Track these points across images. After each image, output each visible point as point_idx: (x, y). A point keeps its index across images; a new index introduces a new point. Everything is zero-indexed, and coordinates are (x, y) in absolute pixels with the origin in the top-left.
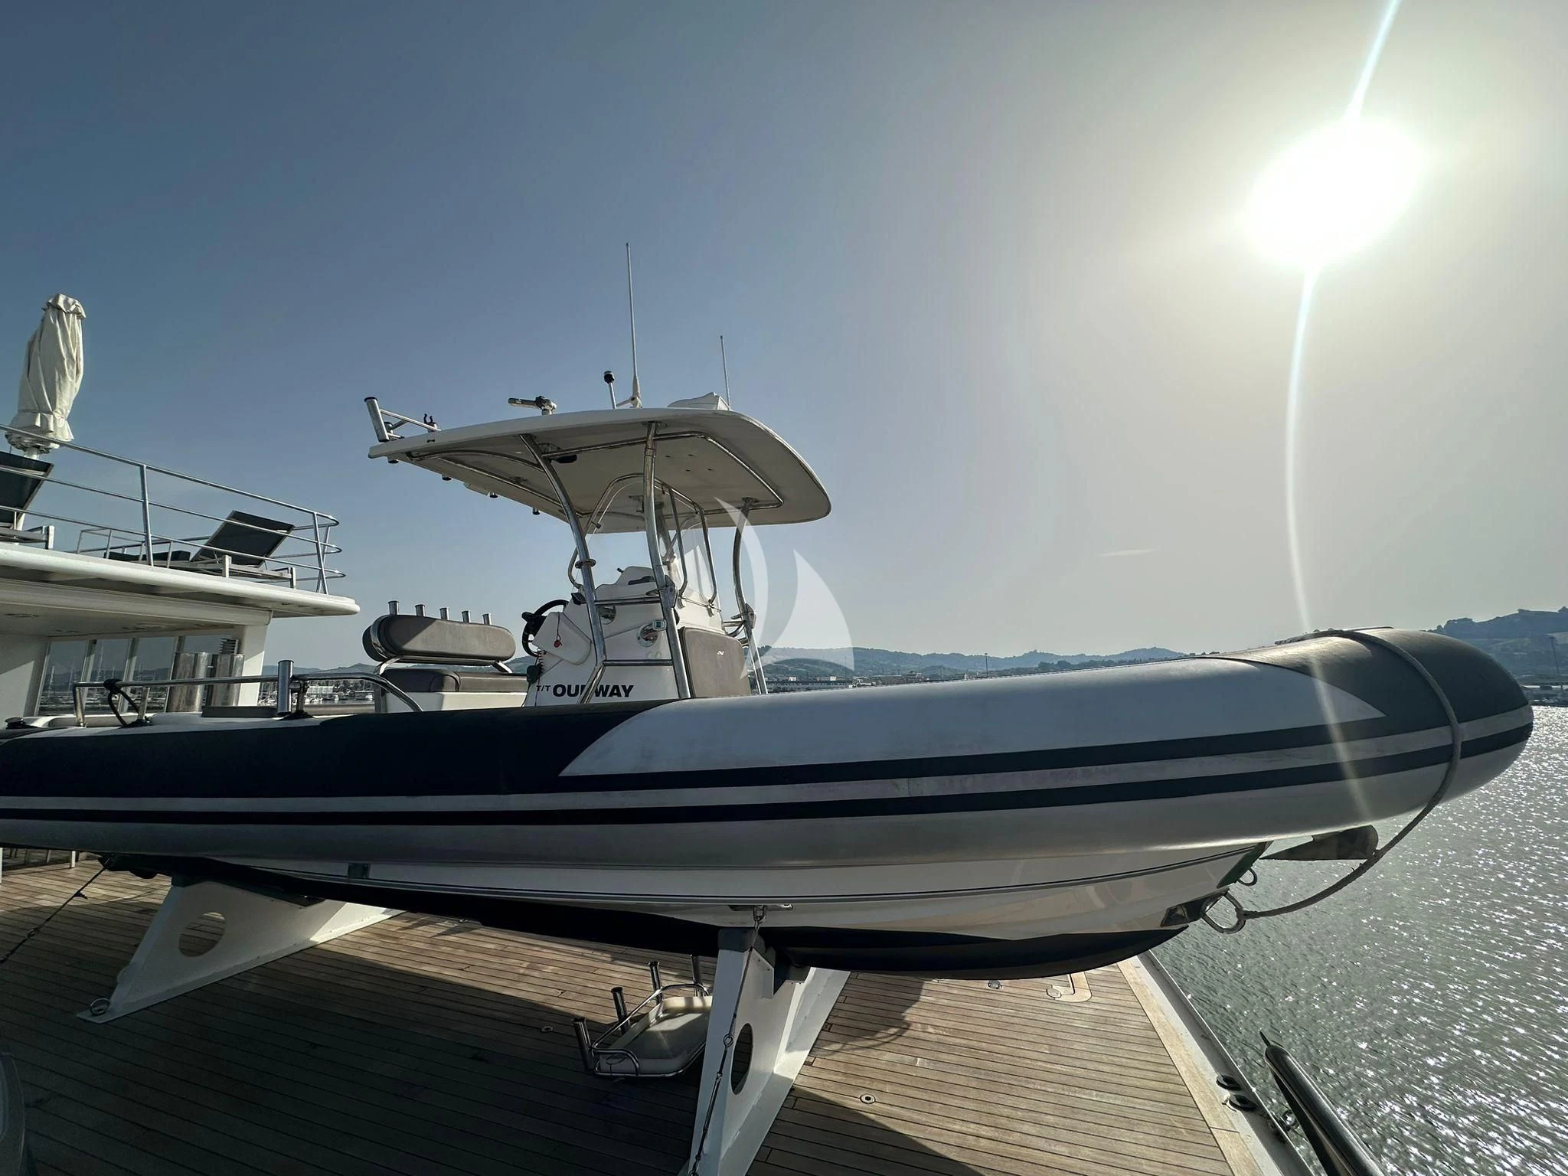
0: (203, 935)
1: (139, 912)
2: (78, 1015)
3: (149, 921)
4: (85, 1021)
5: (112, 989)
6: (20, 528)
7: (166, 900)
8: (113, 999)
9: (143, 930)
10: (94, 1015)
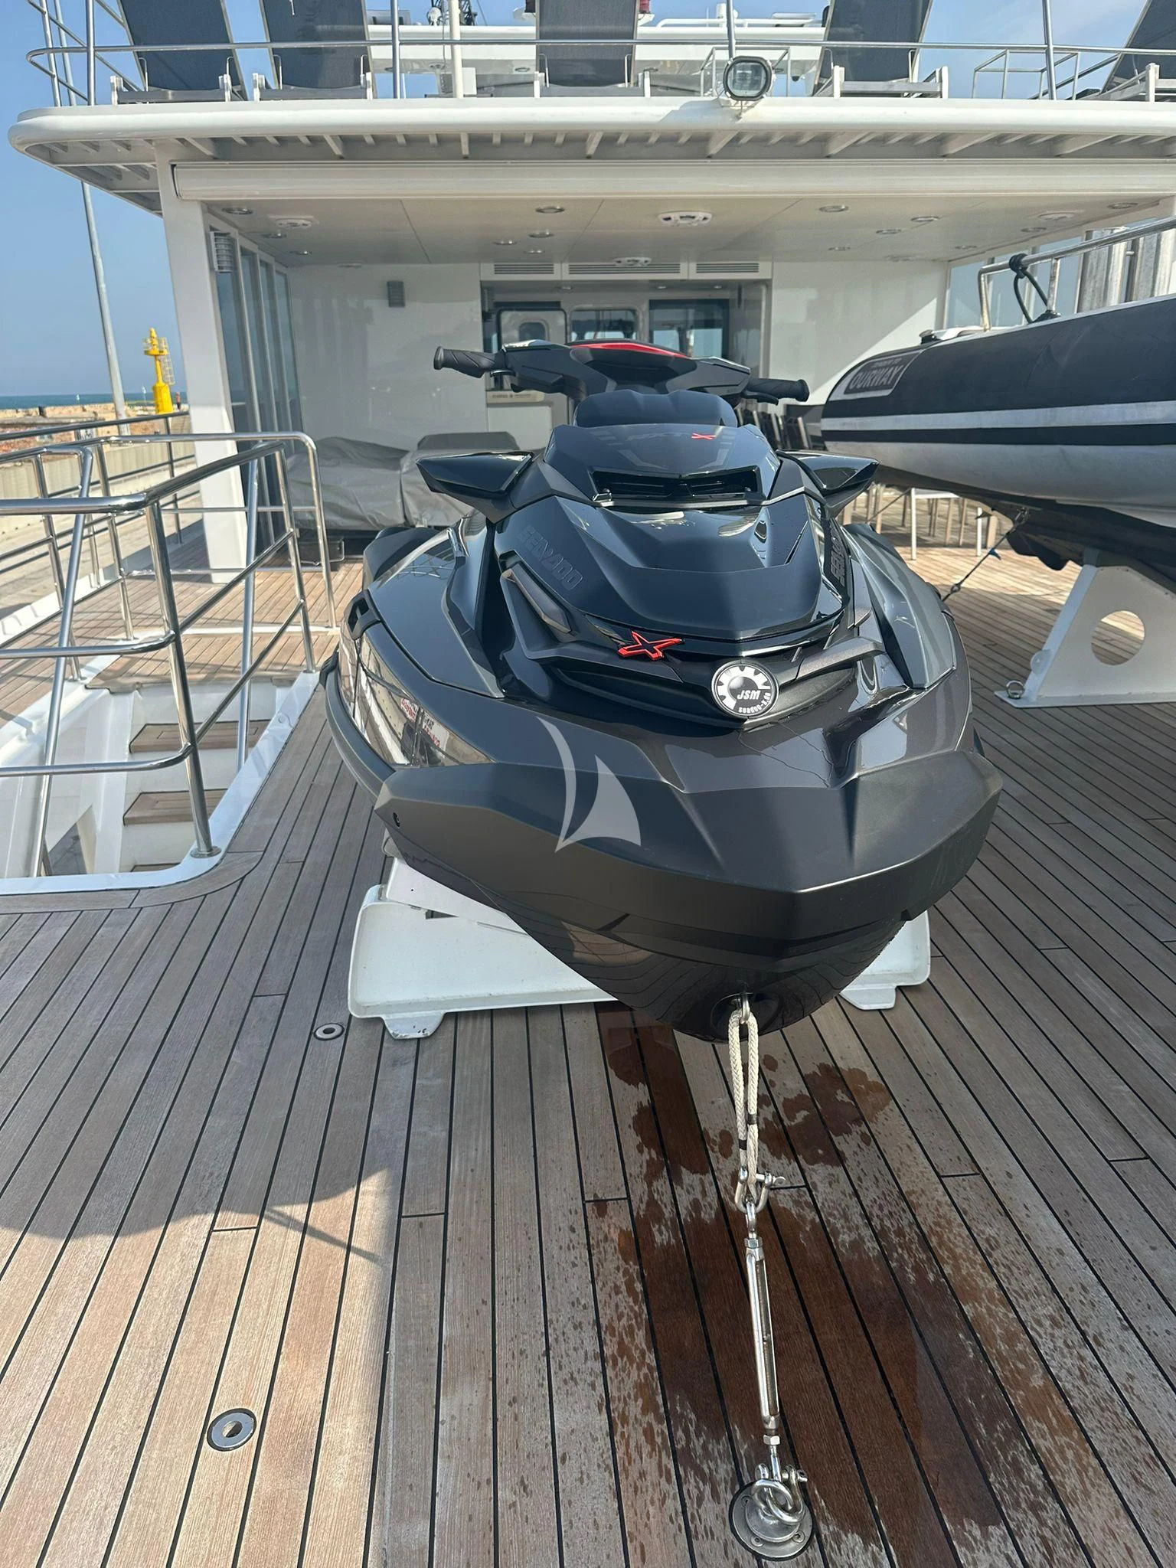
0: (1112, 649)
1: (1047, 611)
2: (996, 693)
3: (1055, 621)
4: (1002, 700)
5: (1025, 678)
6: (915, 80)
7: (1067, 602)
8: (1028, 685)
9: (1049, 628)
10: (1010, 697)
